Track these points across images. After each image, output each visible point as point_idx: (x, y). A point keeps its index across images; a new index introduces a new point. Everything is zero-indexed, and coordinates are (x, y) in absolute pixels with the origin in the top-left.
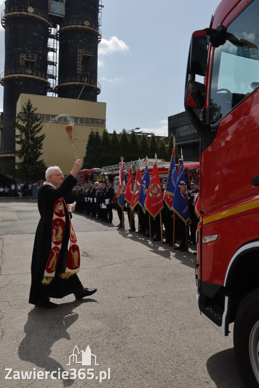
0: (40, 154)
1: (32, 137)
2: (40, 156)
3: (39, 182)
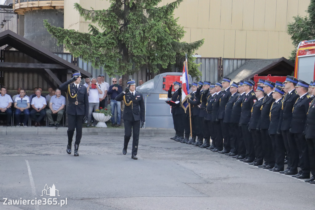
3: (164, 78)
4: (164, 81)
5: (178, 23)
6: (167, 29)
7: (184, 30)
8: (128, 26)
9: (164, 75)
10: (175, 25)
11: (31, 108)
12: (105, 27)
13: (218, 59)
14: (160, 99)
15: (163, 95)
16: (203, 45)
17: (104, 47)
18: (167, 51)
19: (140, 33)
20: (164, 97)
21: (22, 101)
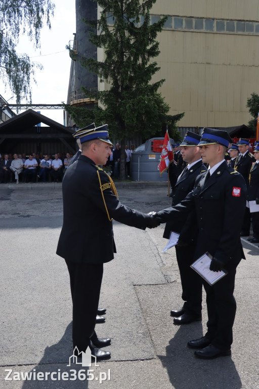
0: (153, 69)
1: (132, 24)
2: (152, 76)
3: (152, 142)
4: (152, 145)
5: (164, 101)
6: (156, 105)
7: (169, 106)
8: (122, 101)
9: (153, 139)
10: (162, 103)
11: (52, 168)
12: (106, 104)
13: (195, 128)
14: (150, 158)
15: (152, 155)
16: (184, 117)
17: (104, 119)
18: (155, 121)
19: (130, 106)
20: (153, 157)
21: (46, 162)
